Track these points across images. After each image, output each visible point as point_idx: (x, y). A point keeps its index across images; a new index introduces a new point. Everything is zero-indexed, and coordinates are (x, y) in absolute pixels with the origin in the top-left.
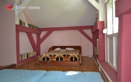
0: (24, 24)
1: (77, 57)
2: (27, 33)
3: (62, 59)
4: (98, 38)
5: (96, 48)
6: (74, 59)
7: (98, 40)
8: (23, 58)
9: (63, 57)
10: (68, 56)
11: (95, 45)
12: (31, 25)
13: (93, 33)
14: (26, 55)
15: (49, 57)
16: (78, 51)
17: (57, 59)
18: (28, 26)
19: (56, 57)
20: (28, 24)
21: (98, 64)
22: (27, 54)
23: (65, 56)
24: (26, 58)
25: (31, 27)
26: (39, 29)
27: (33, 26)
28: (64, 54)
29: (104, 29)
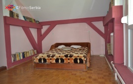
0: (17, 16)
1: (83, 58)
2: (23, 27)
3: (62, 60)
4: (113, 31)
5: (110, 45)
6: (78, 61)
7: (112, 34)
8: (18, 59)
9: (64, 58)
10: (71, 56)
11: (108, 41)
12: (28, 18)
13: (106, 25)
14: (21, 54)
15: (47, 58)
16: (86, 49)
17: (57, 60)
18: (23, 19)
19: (55, 58)
20: (24, 17)
21: (113, 68)
22: (23, 53)
23: (66, 56)
24: (22, 58)
25: (28, 20)
26: (39, 23)
27: (31, 19)
28: (67, 53)
29: (122, 16)
